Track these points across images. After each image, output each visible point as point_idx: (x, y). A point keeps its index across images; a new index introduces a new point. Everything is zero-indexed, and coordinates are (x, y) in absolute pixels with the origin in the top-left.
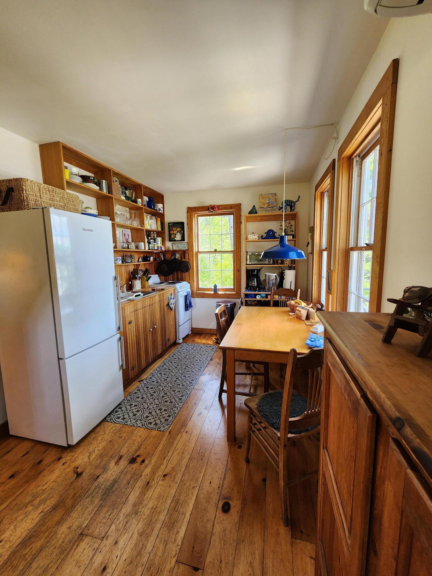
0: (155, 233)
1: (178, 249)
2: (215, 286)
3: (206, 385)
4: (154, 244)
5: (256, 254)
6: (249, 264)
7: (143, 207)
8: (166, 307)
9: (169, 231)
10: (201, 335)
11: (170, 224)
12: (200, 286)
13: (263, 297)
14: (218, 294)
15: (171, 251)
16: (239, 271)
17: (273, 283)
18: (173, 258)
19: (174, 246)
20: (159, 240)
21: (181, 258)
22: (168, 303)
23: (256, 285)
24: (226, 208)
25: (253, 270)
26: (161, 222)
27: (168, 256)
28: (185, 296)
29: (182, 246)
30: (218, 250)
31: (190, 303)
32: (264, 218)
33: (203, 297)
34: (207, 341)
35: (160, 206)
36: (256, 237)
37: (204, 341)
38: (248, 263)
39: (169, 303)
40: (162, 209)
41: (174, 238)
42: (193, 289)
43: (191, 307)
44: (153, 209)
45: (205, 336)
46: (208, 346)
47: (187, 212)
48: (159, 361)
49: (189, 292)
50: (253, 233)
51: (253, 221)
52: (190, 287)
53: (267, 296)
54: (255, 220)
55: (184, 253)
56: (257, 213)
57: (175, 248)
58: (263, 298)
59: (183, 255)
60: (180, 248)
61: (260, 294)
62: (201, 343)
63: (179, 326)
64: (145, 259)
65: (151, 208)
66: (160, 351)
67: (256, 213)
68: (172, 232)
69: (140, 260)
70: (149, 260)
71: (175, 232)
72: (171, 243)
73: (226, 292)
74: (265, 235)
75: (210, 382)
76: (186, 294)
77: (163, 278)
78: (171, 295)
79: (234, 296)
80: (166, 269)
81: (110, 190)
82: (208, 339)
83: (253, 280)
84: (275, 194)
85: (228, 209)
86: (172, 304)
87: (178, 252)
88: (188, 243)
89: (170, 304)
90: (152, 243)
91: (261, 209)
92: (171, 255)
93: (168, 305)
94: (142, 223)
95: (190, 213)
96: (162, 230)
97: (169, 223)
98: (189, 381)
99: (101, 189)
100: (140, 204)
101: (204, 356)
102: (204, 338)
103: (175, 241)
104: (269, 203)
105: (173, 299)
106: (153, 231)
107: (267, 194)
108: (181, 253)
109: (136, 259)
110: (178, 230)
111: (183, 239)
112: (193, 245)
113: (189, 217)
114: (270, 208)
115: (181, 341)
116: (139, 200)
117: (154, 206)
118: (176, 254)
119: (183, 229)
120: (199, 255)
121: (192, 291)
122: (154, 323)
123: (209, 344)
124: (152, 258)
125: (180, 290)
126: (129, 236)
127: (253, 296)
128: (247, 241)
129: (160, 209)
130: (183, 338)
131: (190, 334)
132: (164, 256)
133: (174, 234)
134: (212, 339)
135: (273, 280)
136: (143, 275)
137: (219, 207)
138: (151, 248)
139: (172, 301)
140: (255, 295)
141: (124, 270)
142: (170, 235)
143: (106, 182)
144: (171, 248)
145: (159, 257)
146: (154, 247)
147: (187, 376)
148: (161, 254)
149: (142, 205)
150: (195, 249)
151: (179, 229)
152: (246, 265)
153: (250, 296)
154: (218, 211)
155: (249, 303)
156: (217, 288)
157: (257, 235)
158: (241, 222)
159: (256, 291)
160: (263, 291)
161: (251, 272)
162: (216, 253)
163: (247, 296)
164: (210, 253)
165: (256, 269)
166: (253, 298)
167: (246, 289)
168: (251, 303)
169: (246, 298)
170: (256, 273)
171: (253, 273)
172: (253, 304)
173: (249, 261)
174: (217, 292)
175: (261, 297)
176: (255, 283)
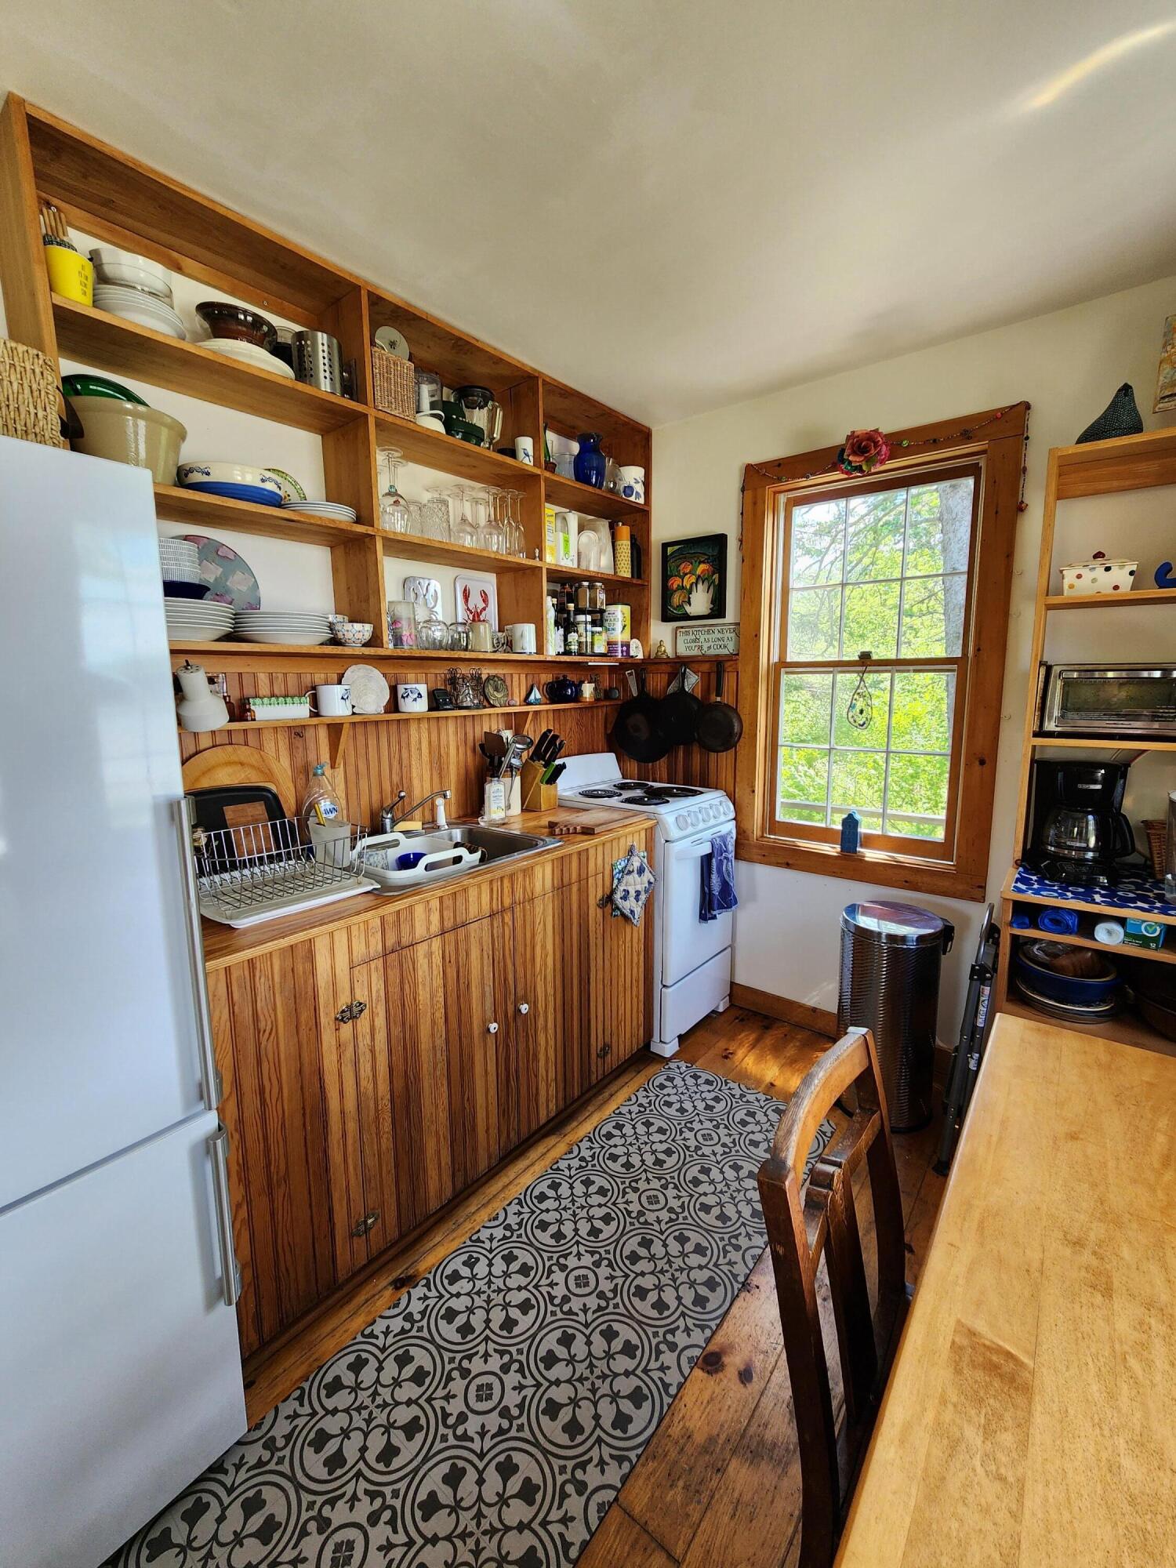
0: (599, 584)
1: (695, 652)
2: (850, 823)
3: (704, 1499)
4: (593, 633)
5: (1110, 675)
6: (1051, 735)
7: (537, 471)
8: (594, 913)
9: (666, 577)
10: (767, 1028)
11: (670, 550)
12: (781, 816)
13: (1145, 942)
14: (861, 860)
15: (668, 661)
16: (982, 762)
18: (671, 689)
19: (680, 639)
20: (619, 615)
21: (707, 691)
22: (608, 892)
23: (1090, 855)
24: (934, 443)
25: (1084, 768)
26: (633, 545)
27: (657, 683)
28: (702, 857)
29: (715, 640)
30: (875, 657)
31: (726, 888)
33: (788, 865)
34: (787, 1070)
35: (632, 475)
36: (1120, 577)
37: (772, 1069)
38: (1051, 726)
39: (613, 891)
40: (639, 488)
41: (681, 606)
42: (746, 825)
43: (729, 907)
44: (595, 486)
45: (786, 1039)
47: (743, 490)
48: (541, 1149)
49: (723, 838)
50: (1099, 555)
51: (1103, 486)
52: (732, 815)
54: (1115, 484)
55: (717, 668)
57: (683, 651)
58: (1144, 946)
59: (713, 677)
60: (705, 648)
61: (1122, 921)
62: (757, 1081)
63: (664, 986)
64: (559, 691)
65: (589, 483)
66: (547, 1106)
67: (1138, 428)
68: (675, 583)
69: (536, 694)
70: (577, 697)
71: (687, 582)
72: (670, 626)
73: (901, 857)
75: (734, 1467)
76: (709, 851)
77: (633, 766)
78: (631, 852)
79: (946, 884)
80: (644, 734)
81: (352, 384)
82: (791, 1062)
83: (1080, 822)
85: (950, 442)
86: (632, 893)
87: (696, 666)
88: (737, 624)
89: (618, 896)
90: (581, 628)
92: (666, 677)
93: (608, 900)
94: (534, 542)
95: (755, 490)
96: (639, 577)
97: (665, 546)
99: (304, 372)
100: (528, 462)
102: (777, 1050)
103: (687, 617)
105: (641, 871)
106: (592, 579)
108: (705, 667)
109: (516, 690)
110: (699, 572)
111: (718, 609)
112: (757, 636)
113: (749, 508)
115: (670, 1049)
116: (526, 444)
117: (601, 475)
118: (684, 674)
119: (719, 565)
120: (785, 678)
121: (741, 832)
122: (520, 992)
124: (588, 690)
125: (674, 833)
126: (485, 600)
127: (1072, 921)
128: (1054, 600)
129: (629, 490)
130: (680, 1037)
131: (721, 1010)
132: (642, 683)
133: (683, 588)
136: (531, 758)
137: (898, 443)
138: (574, 648)
139: (635, 883)
140: (1087, 922)
141: (452, 738)
142: (666, 594)
143: (329, 341)
144: (668, 650)
145: (624, 682)
146: (592, 644)
148: (631, 674)
149: (537, 463)
150: (768, 653)
151: (702, 567)
152: (1036, 735)
153: (1051, 920)
154: (890, 465)
155: (1040, 954)
156: (856, 833)
157: (1122, 567)
158: (1022, 502)
159: (1088, 897)
160: (1145, 899)
161: (1065, 777)
162: (869, 668)
163: (1025, 913)
164: (839, 669)
165: (1100, 765)
166: (1071, 934)
167: (1026, 871)
168: (1056, 956)
169: (1022, 926)
170: (1099, 787)
171: (1080, 786)
172: (1064, 961)
173: (1056, 713)
174: (858, 849)
175: (1126, 934)
176: (1087, 841)
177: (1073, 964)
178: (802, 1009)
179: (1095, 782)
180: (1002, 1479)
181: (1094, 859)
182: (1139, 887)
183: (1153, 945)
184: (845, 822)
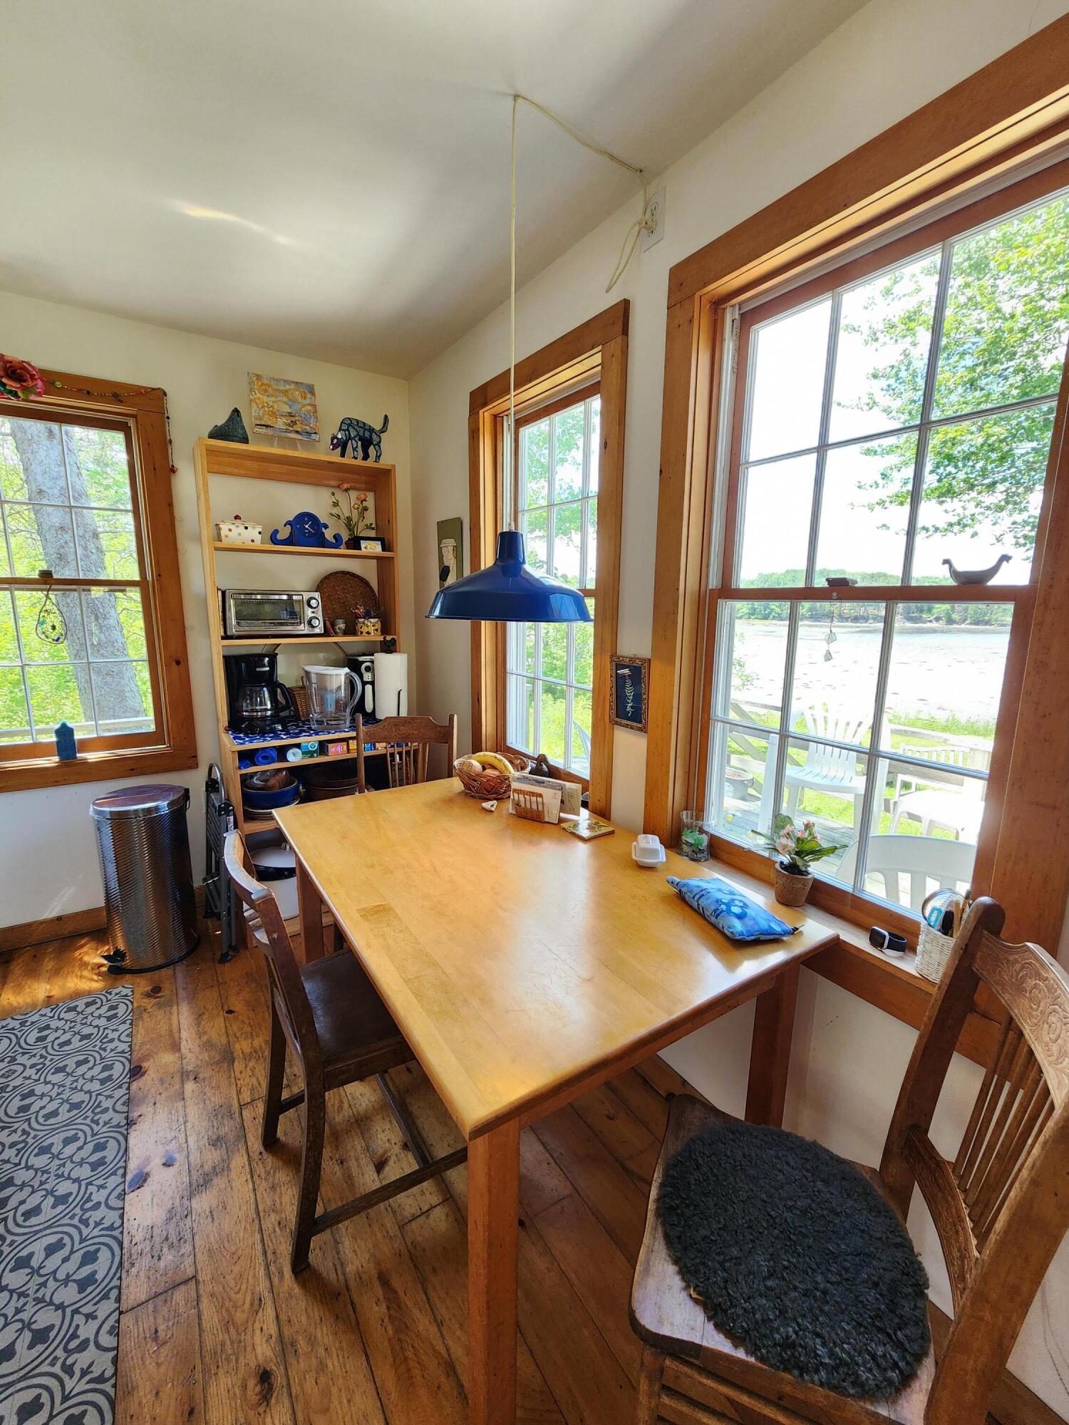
2: (65, 733)
3: (188, 1236)
5: (259, 597)
6: (231, 637)
13: (310, 754)
14: (84, 763)
16: (178, 663)
17: (337, 702)
23: (269, 713)
24: (88, 395)
25: (255, 659)
30: (55, 576)
32: (273, 468)
34: (59, 981)
36: (252, 535)
37: (40, 990)
38: (233, 630)
46: (81, 1004)
50: (237, 517)
51: (228, 470)
53: (323, 747)
56: (247, 443)
58: (312, 756)
61: (298, 746)
62: (34, 1006)
67: (246, 440)
73: (122, 752)
74: (284, 533)
75: (196, 1203)
79: (165, 762)
82: (57, 972)
83: (260, 694)
84: (311, 390)
85: (101, 398)
91: (263, 430)
98: (66, 1281)
101: (84, 1068)
102: (33, 972)
104: (290, 415)
107: (278, 380)
114: (297, 432)
123: (77, 995)
127: (274, 754)
128: (219, 545)
134: (84, 965)
135: (339, 688)
137: (52, 382)
140: (282, 752)
147: (38, 1248)
152: (223, 638)
153: (262, 757)
154: (45, 398)
155: (258, 782)
156: (73, 740)
157: (254, 528)
158: (173, 466)
159: (277, 737)
160: (305, 731)
161: (246, 665)
162: (53, 587)
163: (247, 757)
164: (17, 586)
165: (264, 656)
166: (274, 762)
167: (234, 733)
168: (266, 781)
169: (246, 767)
170: (268, 669)
171: (258, 669)
172: (273, 781)
173: (234, 622)
174: (78, 755)
175: (303, 753)
176: (266, 705)
177: (278, 782)
178: (44, 925)
179: (264, 666)
180: (402, 931)
181: (272, 715)
182: (298, 726)
183: (315, 755)
184: (58, 732)
